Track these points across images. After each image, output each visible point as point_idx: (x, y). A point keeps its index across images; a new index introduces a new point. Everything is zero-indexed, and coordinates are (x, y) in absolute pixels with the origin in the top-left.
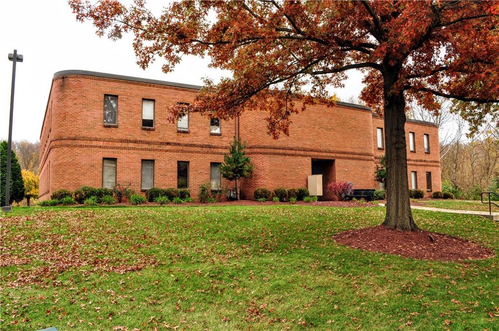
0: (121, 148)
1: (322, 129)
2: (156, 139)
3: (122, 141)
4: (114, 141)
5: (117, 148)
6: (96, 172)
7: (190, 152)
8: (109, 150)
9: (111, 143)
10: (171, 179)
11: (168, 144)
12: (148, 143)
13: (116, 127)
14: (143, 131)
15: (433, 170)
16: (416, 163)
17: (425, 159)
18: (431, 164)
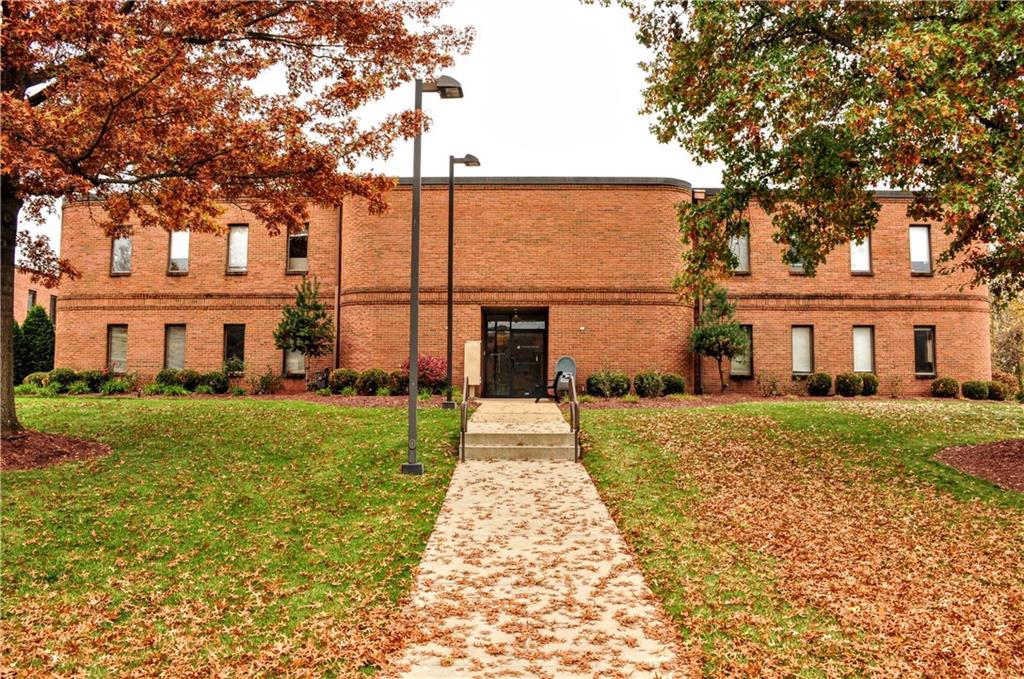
0: (134, 308)
1: (515, 243)
2: (190, 290)
3: (135, 297)
4: (124, 297)
5: (129, 308)
6: (97, 346)
7: (246, 308)
8: (116, 312)
9: (119, 301)
10: (212, 355)
11: (209, 296)
12: (175, 297)
13: (128, 275)
14: (169, 279)
15: (942, 321)
16: (871, 303)
17: (912, 292)
18: (938, 303)
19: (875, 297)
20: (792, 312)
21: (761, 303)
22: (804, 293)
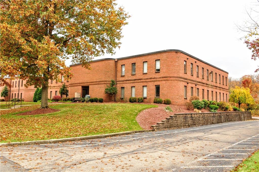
15: (162, 84)
16: (146, 80)
17: (155, 77)
18: (160, 79)
19: (147, 79)
20: (131, 84)
21: (126, 82)
22: (134, 79)
